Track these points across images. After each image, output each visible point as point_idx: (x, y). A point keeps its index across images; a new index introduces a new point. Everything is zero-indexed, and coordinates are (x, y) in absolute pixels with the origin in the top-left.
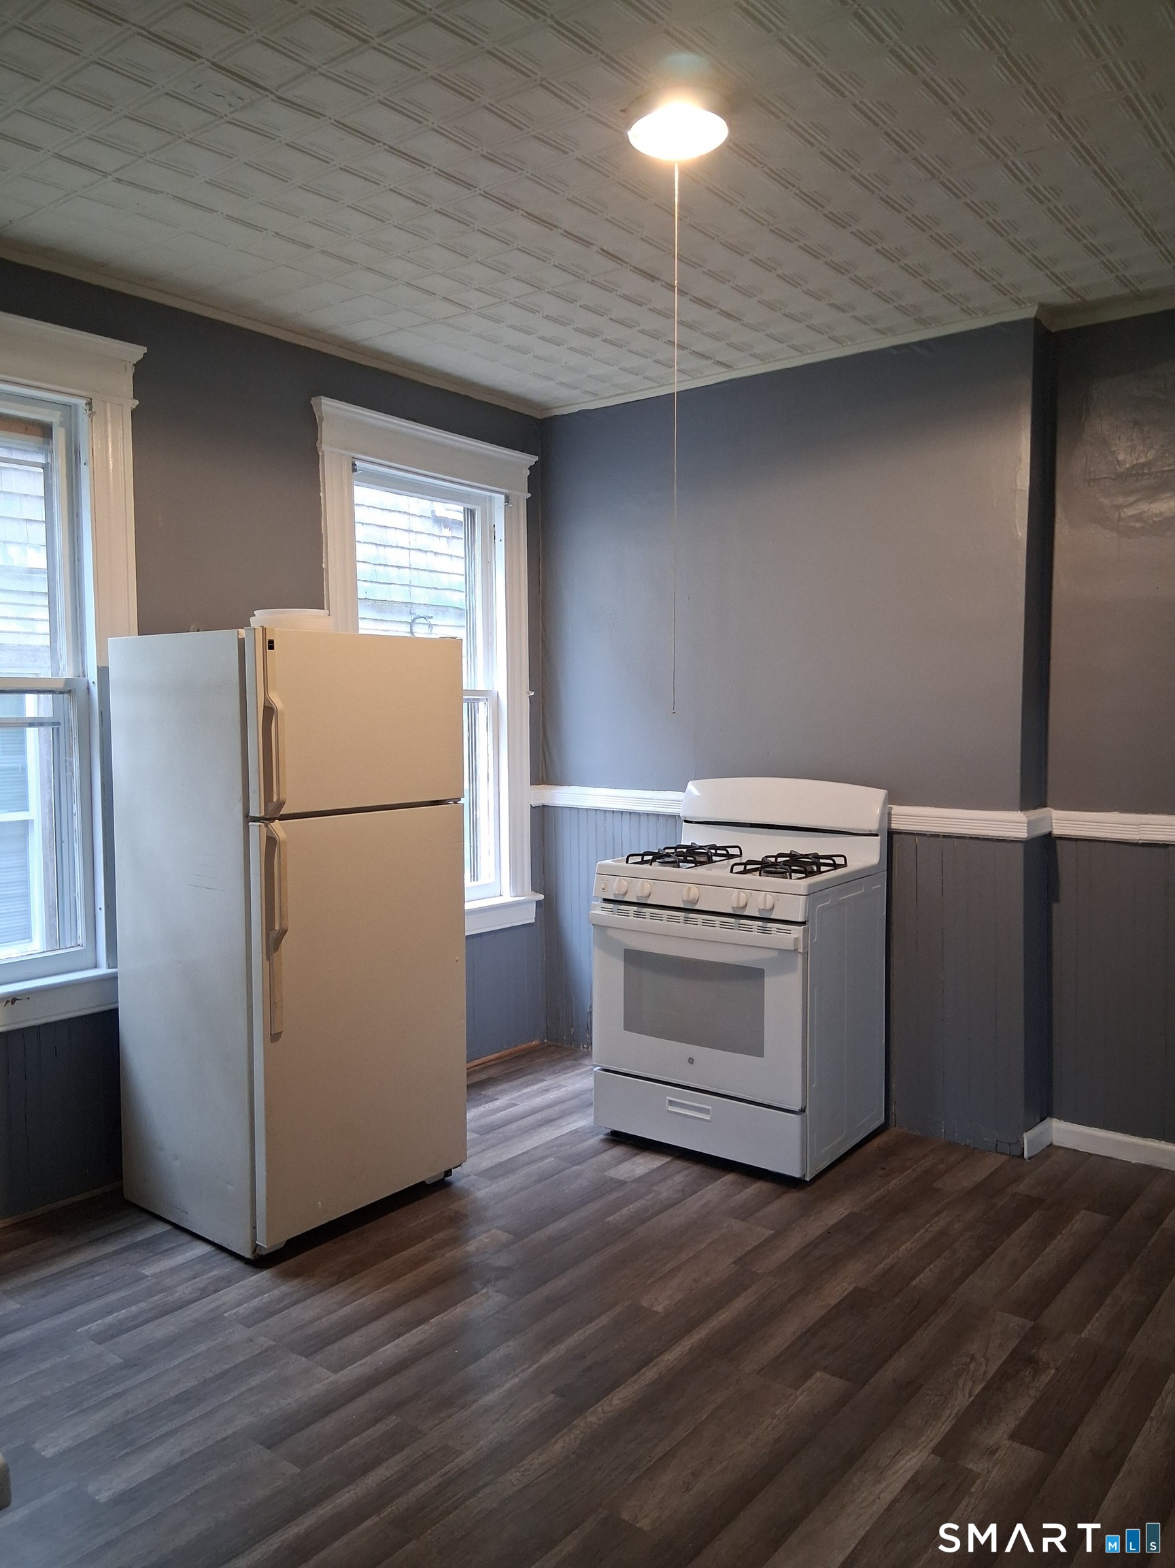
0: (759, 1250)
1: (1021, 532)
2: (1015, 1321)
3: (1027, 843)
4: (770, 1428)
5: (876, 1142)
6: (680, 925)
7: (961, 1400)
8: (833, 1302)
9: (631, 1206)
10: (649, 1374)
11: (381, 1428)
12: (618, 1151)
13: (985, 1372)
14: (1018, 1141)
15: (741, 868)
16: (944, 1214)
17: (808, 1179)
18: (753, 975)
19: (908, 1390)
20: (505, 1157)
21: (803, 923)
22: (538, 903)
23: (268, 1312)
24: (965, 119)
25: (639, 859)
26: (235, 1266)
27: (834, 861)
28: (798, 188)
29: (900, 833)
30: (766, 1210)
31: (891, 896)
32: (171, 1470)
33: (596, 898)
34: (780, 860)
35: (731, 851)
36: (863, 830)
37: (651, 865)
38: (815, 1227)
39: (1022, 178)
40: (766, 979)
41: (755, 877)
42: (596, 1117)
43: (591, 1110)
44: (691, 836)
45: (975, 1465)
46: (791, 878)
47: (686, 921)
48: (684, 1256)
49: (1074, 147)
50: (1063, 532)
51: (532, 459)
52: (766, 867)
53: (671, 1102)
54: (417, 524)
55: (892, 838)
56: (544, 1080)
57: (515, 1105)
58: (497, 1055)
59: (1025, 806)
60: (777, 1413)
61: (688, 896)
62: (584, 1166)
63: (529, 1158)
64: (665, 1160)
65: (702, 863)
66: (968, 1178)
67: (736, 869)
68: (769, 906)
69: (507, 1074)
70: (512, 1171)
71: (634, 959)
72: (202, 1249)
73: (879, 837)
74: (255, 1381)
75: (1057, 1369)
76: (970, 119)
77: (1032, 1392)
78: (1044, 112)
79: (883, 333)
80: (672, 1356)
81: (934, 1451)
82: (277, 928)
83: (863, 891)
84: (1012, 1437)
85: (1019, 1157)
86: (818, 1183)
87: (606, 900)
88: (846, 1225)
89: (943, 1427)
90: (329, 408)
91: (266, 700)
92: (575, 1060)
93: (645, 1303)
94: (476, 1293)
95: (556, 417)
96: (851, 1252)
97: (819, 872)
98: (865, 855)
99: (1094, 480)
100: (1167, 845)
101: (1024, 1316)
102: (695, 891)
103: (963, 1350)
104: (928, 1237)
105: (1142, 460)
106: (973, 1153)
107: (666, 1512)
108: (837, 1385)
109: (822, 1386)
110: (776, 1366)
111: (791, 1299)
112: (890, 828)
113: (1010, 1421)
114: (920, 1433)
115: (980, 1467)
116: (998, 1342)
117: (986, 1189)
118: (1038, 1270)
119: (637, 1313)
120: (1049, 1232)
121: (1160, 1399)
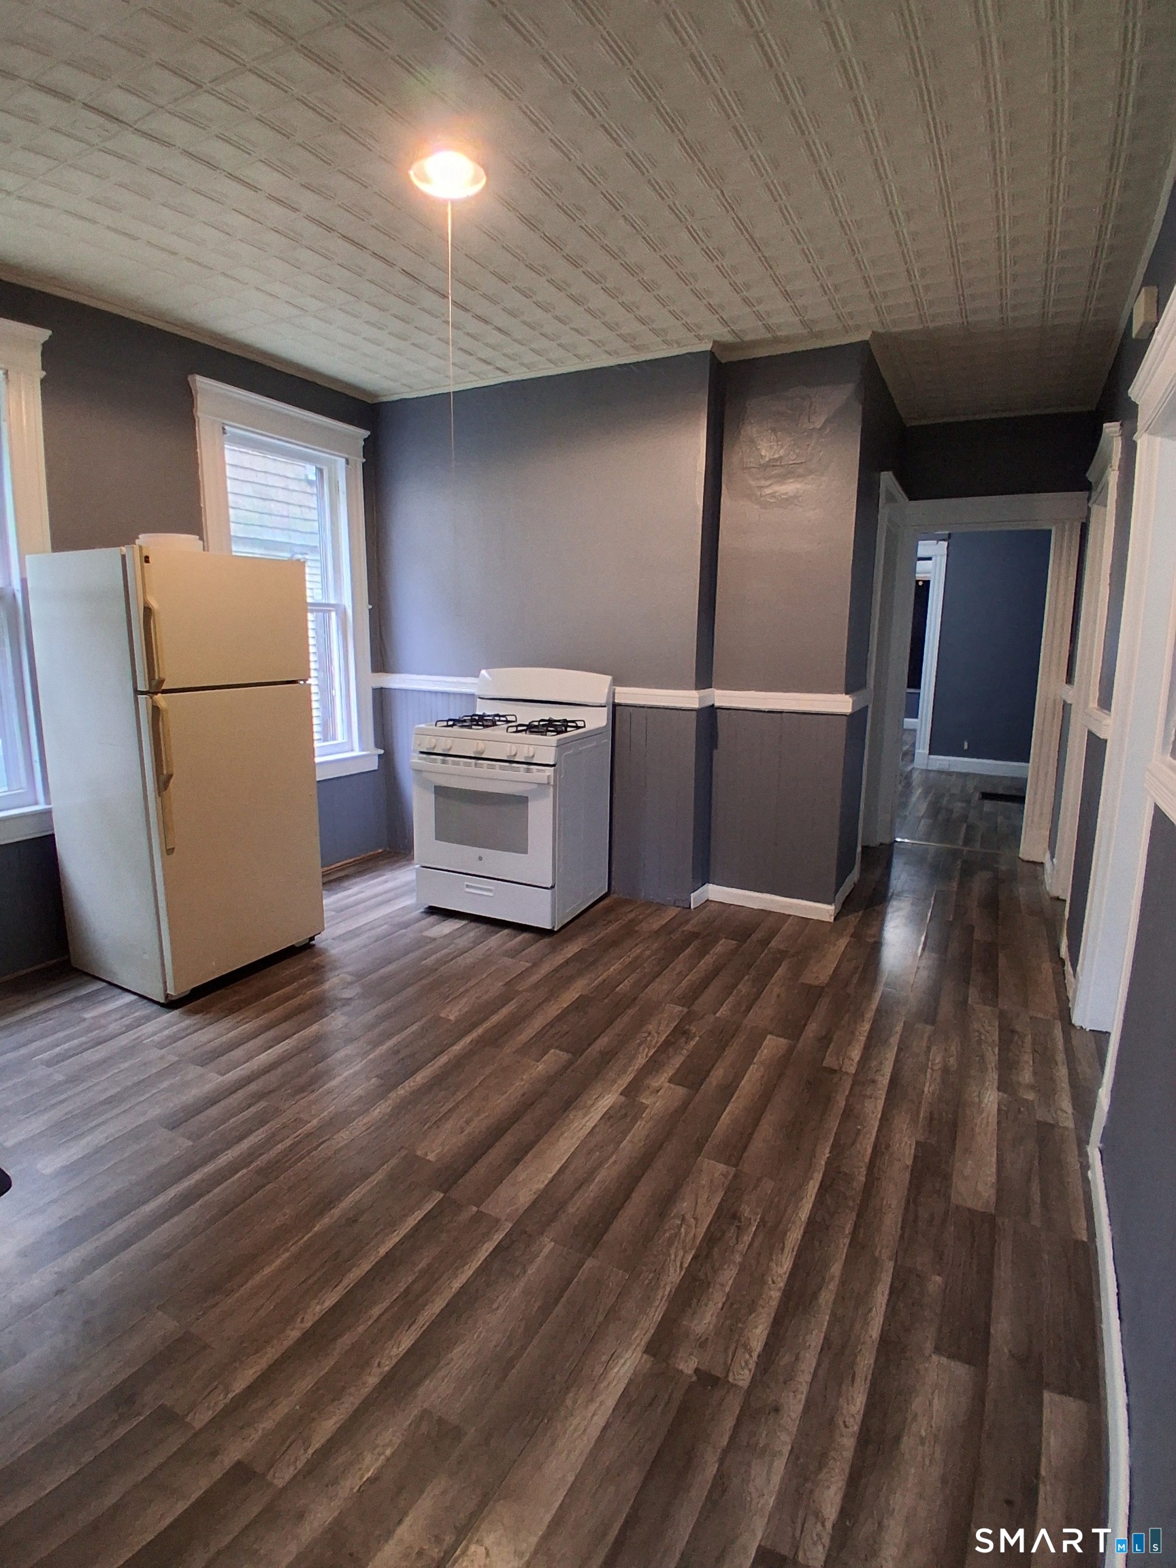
0: (522, 976)
2: (677, 1009)
3: (699, 711)
4: (519, 1088)
5: (601, 904)
6: (471, 768)
7: (641, 1060)
8: (566, 1005)
9: (438, 954)
10: (443, 1059)
11: (253, 1109)
12: (433, 919)
13: (657, 1042)
14: (688, 899)
15: (514, 729)
16: (640, 946)
17: (556, 929)
18: (521, 801)
19: (607, 1057)
20: (354, 927)
21: (554, 765)
22: (380, 756)
23: (174, 1039)
24: (658, 189)
25: (445, 724)
26: (152, 1009)
27: (576, 724)
29: (620, 705)
30: (527, 951)
32: (99, 1150)
33: (414, 751)
34: (541, 723)
35: (509, 718)
36: (595, 703)
37: (453, 727)
38: (559, 959)
39: (698, 239)
40: (529, 803)
41: (524, 735)
42: (417, 899)
43: (415, 894)
44: (482, 709)
45: (646, 1099)
46: (547, 736)
47: (476, 765)
48: (471, 983)
49: (733, 219)
50: (727, 502)
51: (366, 433)
52: (531, 728)
53: (467, 886)
54: (293, 485)
55: (615, 708)
56: (384, 875)
57: (362, 892)
58: (352, 860)
59: (697, 688)
60: (525, 1077)
61: (477, 749)
62: (409, 929)
63: (371, 926)
64: (464, 922)
65: (488, 727)
66: (656, 923)
67: (510, 730)
68: (531, 755)
69: (359, 872)
70: (358, 935)
71: (442, 792)
72: (130, 998)
73: (607, 708)
74: (165, 1084)
75: (700, 1037)
76: (662, 189)
77: (685, 1052)
78: (711, 187)
80: (457, 1048)
81: (621, 1094)
82: (165, 772)
83: (595, 743)
84: (670, 1081)
85: (687, 908)
86: (561, 933)
87: (422, 753)
88: (577, 957)
89: (628, 1077)
90: (203, 384)
91: (145, 602)
92: (408, 860)
93: (442, 1015)
94: (327, 1016)
95: (383, 403)
96: (580, 973)
97: (566, 731)
98: (597, 720)
99: (746, 468)
100: (781, 712)
101: (683, 1006)
102: (481, 745)
103: (644, 1030)
104: (628, 960)
105: (776, 456)
106: (661, 907)
107: (447, 1148)
108: (565, 1056)
109: (554, 1058)
110: (524, 1050)
111: (539, 1005)
112: (614, 702)
113: (669, 1072)
114: (614, 1081)
115: (649, 1100)
116: (666, 1023)
117: (666, 929)
118: (693, 976)
119: (437, 1020)
120: (702, 953)
121: (759, 1051)
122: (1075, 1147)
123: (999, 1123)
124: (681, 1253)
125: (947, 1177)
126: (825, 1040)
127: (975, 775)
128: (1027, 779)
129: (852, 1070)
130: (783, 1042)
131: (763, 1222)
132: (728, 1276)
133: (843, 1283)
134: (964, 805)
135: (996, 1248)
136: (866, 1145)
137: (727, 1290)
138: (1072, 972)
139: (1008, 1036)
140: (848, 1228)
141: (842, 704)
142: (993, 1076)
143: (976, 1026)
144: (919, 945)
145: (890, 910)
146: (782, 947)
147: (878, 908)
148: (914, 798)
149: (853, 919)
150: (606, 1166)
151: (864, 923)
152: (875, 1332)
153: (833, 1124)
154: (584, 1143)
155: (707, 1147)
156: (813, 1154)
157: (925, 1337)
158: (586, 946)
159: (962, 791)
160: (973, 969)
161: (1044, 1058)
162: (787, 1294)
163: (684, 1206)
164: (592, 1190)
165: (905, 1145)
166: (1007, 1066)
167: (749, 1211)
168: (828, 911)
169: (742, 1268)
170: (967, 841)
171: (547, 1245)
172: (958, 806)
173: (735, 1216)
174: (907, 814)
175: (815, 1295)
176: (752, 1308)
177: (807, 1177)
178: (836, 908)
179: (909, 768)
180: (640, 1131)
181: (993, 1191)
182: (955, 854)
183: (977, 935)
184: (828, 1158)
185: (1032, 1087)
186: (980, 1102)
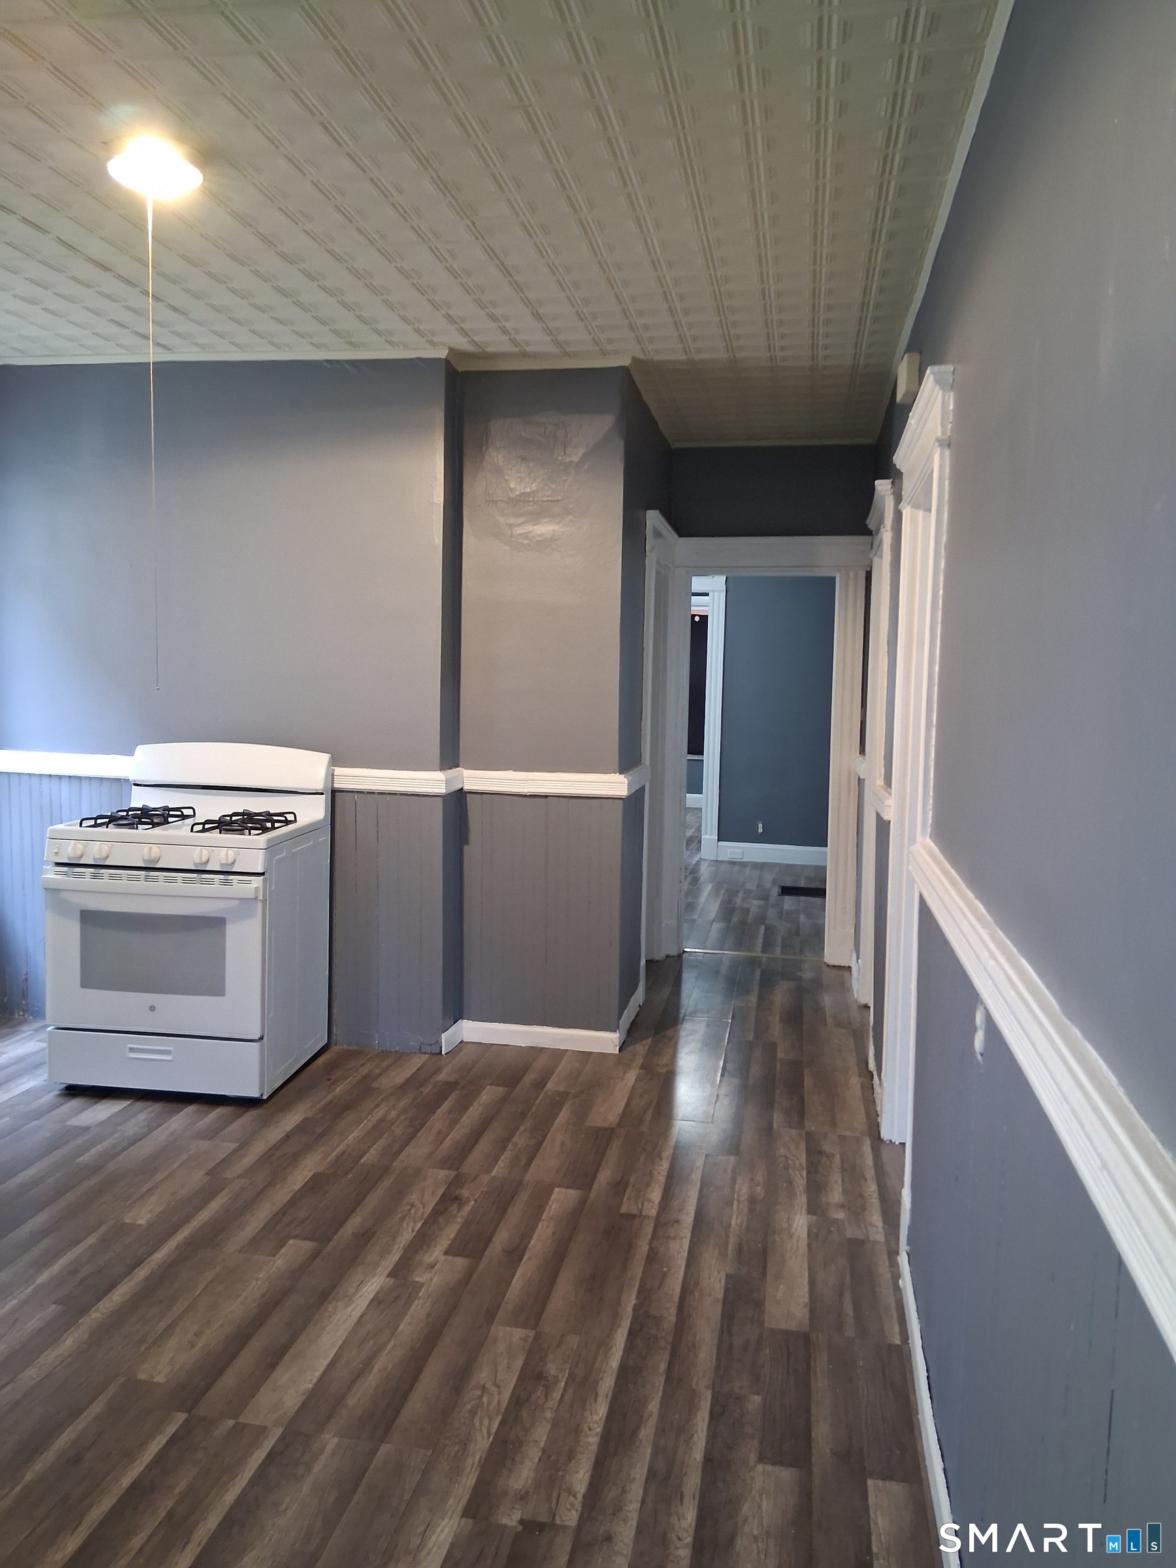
0: (226, 1162)
1: (438, 540)
2: (443, 1174)
3: (445, 798)
4: (256, 1288)
5: (320, 1061)
6: (140, 882)
7: (406, 1236)
8: (297, 1188)
9: (98, 1147)
10: (142, 1273)
12: (77, 1102)
13: (423, 1213)
14: (437, 1041)
16: (382, 1106)
17: (266, 1096)
18: (215, 924)
19: (365, 1238)
21: (263, 874)
24: (401, 211)
25: (93, 822)
27: (285, 817)
28: (256, 229)
29: (342, 791)
30: (230, 1128)
31: (334, 846)
33: (47, 862)
34: (234, 818)
35: (186, 812)
36: (310, 790)
37: (107, 827)
38: (275, 1134)
39: (442, 259)
40: (227, 927)
41: (215, 834)
42: (48, 1076)
43: (44, 1070)
44: (140, 799)
45: (420, 1277)
46: (250, 834)
47: (147, 879)
48: (159, 1177)
49: (483, 246)
52: (223, 825)
53: (132, 1050)
55: (335, 795)
59: (443, 767)
60: (261, 1276)
61: (150, 856)
62: (45, 1119)
64: (126, 1103)
65: (158, 824)
66: (400, 1075)
67: (197, 828)
68: (229, 861)
71: (91, 919)
73: (324, 796)
75: (475, 1200)
76: (405, 212)
77: (459, 1220)
78: (462, 219)
79: (317, 347)
80: (161, 1255)
81: (389, 1276)
83: (312, 842)
84: (446, 1253)
85: (438, 1054)
86: (273, 1100)
87: (58, 864)
88: (301, 1128)
89: (394, 1257)
93: (127, 1220)
96: (308, 1148)
97: (273, 828)
98: (312, 811)
99: (493, 501)
100: (546, 797)
101: (449, 1169)
102: (156, 850)
103: (405, 1201)
104: (370, 1125)
105: (528, 490)
106: (400, 1057)
107: (177, 1367)
108: (308, 1246)
109: (295, 1250)
110: (254, 1243)
111: (261, 1192)
112: (333, 787)
113: (444, 1243)
114: (377, 1265)
115: (425, 1277)
116: (431, 1190)
117: (415, 1082)
118: (457, 1134)
119: (121, 1229)
120: (463, 1106)
121: (548, 1207)
122: (885, 1257)
123: (809, 1245)
124: (486, 1422)
125: (759, 1305)
126: (619, 1187)
127: (773, 865)
128: (826, 867)
129: (653, 1213)
130: (573, 1194)
131: (572, 1376)
132: (541, 1433)
133: (661, 1417)
134: (761, 903)
135: (812, 1363)
136: (675, 1285)
137: (542, 1444)
138: (878, 1082)
139: (815, 1156)
140: (663, 1367)
141: (616, 785)
142: (802, 1199)
143: (782, 1151)
144: (716, 1072)
145: (683, 1033)
146: (561, 1088)
147: (669, 1033)
148: (703, 899)
149: (641, 1048)
150: (384, 1354)
151: (653, 1052)
152: (698, 1454)
153: (637, 1269)
154: (354, 1331)
155: (500, 1315)
156: (618, 1303)
157: (749, 1450)
158: (309, 1115)
159: (758, 886)
160: (778, 1092)
161: (852, 1173)
162: (606, 1437)
163: (482, 1375)
164: (372, 1380)
165: (714, 1280)
166: (816, 1188)
167: (555, 1367)
168: (612, 1040)
169: (555, 1423)
170: (767, 946)
171: (330, 1441)
172: (755, 905)
173: (540, 1377)
174: (696, 917)
175: (635, 1432)
176: (571, 1456)
177: (614, 1325)
178: (620, 1037)
179: (696, 859)
180: (419, 1311)
181: (806, 1311)
182: (753, 962)
183: (780, 1055)
184: (635, 1305)
185: (842, 1206)
186: (790, 1226)
